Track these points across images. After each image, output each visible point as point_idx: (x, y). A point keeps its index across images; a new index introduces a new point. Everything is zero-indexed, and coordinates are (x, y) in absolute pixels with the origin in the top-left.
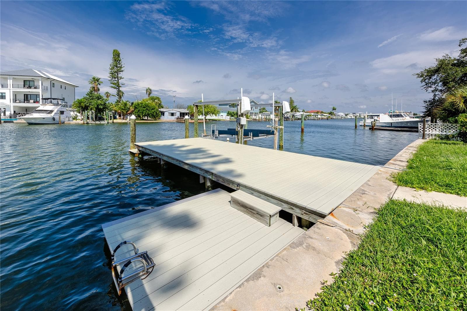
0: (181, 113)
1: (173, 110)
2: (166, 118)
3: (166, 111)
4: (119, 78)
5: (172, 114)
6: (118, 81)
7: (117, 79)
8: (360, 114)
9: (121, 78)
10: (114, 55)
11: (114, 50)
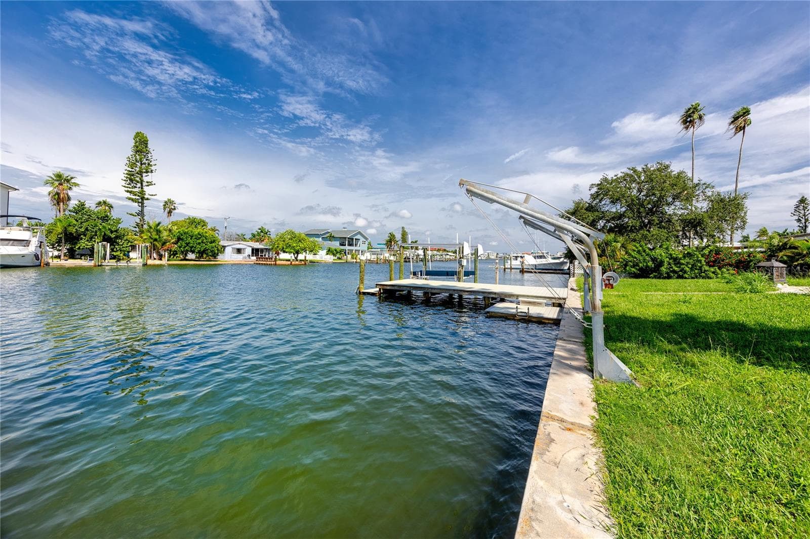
0: (253, 250)
1: (239, 244)
2: (228, 256)
3: (228, 246)
4: (144, 184)
5: (239, 251)
6: (142, 188)
7: (139, 185)
8: (488, 253)
9: (150, 184)
10: (136, 142)
11: (138, 133)
